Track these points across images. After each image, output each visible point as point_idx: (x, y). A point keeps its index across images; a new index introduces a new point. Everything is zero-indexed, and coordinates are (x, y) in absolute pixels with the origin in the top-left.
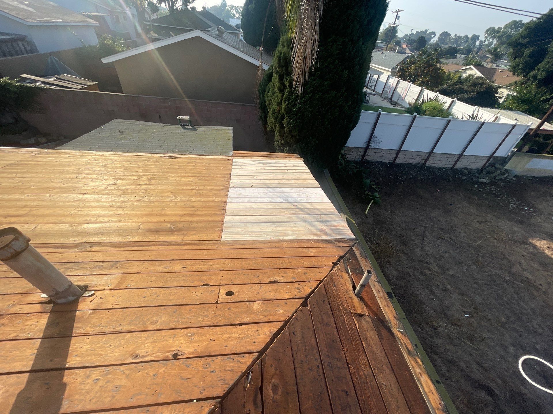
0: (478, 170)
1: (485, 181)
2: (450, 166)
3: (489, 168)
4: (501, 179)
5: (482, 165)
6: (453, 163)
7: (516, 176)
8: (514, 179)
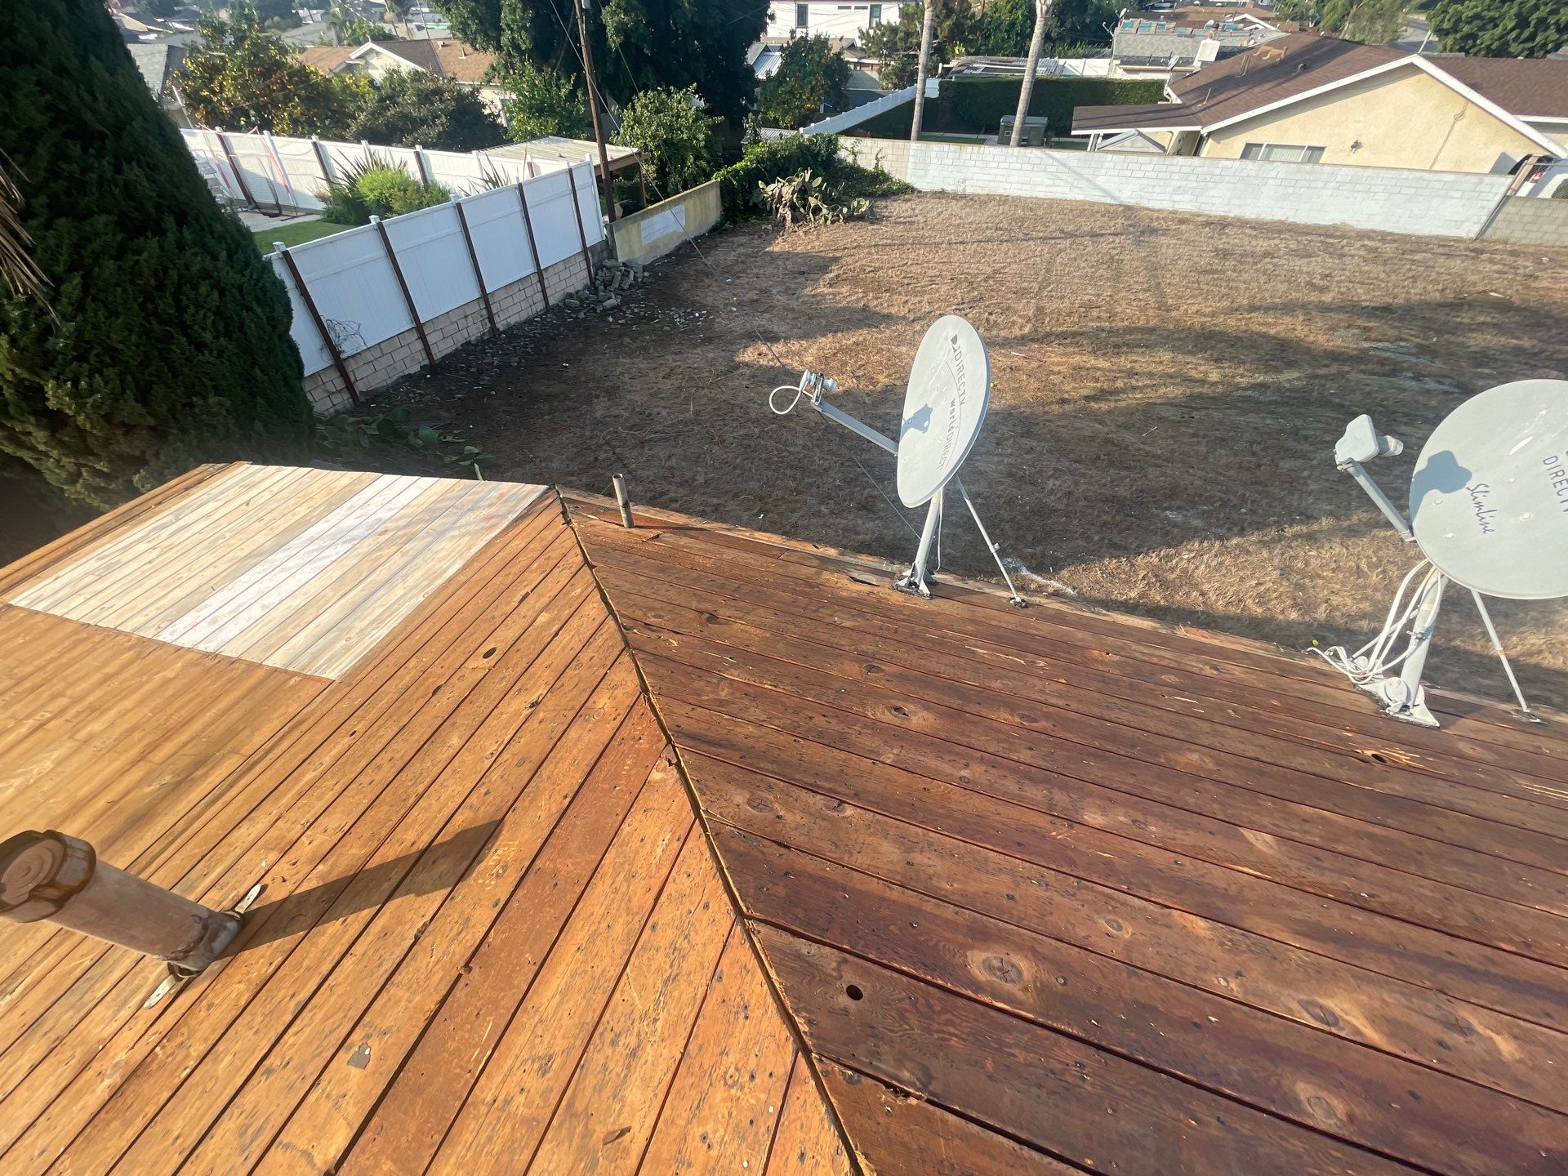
0: (586, 287)
1: (613, 302)
2: (540, 306)
3: (600, 272)
4: (631, 286)
5: (585, 273)
6: (540, 296)
7: (645, 268)
8: (646, 274)
